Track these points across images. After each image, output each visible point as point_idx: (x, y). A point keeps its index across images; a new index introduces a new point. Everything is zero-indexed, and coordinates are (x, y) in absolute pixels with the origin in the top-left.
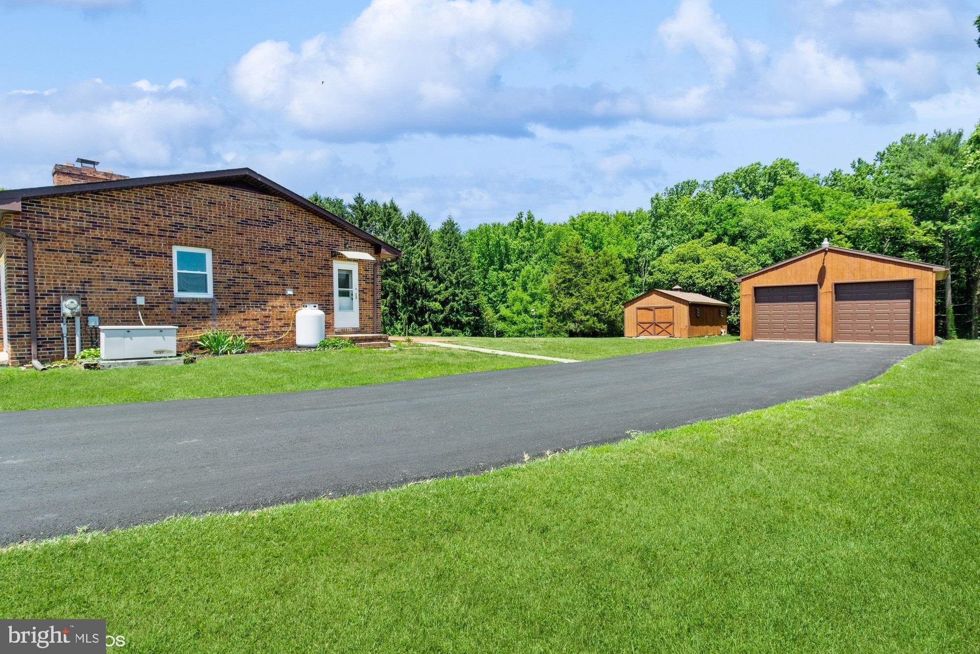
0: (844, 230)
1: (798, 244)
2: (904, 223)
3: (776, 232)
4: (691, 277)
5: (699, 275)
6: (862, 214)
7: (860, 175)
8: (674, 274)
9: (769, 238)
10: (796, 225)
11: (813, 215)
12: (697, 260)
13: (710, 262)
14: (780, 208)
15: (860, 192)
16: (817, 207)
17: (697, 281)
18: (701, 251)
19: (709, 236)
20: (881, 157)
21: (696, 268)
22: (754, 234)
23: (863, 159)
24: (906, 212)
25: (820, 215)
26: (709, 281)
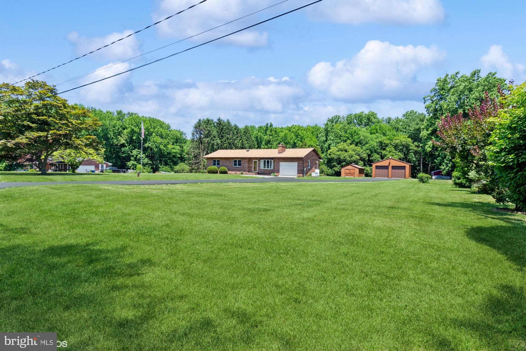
0: (392, 143)
1: (378, 147)
2: (409, 143)
3: (372, 143)
4: (345, 157)
5: (348, 156)
6: (398, 139)
7: (397, 123)
8: (339, 156)
9: (369, 144)
10: (378, 140)
11: (383, 137)
12: (346, 151)
13: (351, 152)
14: (373, 133)
15: (397, 130)
16: (384, 134)
17: (347, 158)
18: (347, 147)
19: (349, 141)
20: (404, 115)
21: (346, 154)
22: (364, 142)
23: (398, 117)
24: (410, 139)
25: (385, 138)
26: (351, 159)
